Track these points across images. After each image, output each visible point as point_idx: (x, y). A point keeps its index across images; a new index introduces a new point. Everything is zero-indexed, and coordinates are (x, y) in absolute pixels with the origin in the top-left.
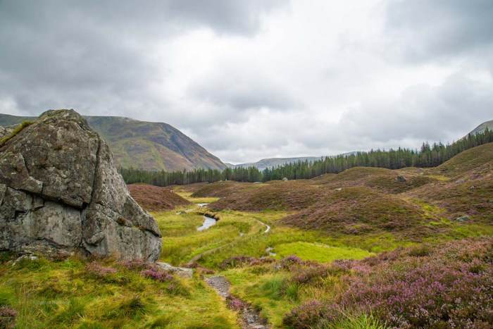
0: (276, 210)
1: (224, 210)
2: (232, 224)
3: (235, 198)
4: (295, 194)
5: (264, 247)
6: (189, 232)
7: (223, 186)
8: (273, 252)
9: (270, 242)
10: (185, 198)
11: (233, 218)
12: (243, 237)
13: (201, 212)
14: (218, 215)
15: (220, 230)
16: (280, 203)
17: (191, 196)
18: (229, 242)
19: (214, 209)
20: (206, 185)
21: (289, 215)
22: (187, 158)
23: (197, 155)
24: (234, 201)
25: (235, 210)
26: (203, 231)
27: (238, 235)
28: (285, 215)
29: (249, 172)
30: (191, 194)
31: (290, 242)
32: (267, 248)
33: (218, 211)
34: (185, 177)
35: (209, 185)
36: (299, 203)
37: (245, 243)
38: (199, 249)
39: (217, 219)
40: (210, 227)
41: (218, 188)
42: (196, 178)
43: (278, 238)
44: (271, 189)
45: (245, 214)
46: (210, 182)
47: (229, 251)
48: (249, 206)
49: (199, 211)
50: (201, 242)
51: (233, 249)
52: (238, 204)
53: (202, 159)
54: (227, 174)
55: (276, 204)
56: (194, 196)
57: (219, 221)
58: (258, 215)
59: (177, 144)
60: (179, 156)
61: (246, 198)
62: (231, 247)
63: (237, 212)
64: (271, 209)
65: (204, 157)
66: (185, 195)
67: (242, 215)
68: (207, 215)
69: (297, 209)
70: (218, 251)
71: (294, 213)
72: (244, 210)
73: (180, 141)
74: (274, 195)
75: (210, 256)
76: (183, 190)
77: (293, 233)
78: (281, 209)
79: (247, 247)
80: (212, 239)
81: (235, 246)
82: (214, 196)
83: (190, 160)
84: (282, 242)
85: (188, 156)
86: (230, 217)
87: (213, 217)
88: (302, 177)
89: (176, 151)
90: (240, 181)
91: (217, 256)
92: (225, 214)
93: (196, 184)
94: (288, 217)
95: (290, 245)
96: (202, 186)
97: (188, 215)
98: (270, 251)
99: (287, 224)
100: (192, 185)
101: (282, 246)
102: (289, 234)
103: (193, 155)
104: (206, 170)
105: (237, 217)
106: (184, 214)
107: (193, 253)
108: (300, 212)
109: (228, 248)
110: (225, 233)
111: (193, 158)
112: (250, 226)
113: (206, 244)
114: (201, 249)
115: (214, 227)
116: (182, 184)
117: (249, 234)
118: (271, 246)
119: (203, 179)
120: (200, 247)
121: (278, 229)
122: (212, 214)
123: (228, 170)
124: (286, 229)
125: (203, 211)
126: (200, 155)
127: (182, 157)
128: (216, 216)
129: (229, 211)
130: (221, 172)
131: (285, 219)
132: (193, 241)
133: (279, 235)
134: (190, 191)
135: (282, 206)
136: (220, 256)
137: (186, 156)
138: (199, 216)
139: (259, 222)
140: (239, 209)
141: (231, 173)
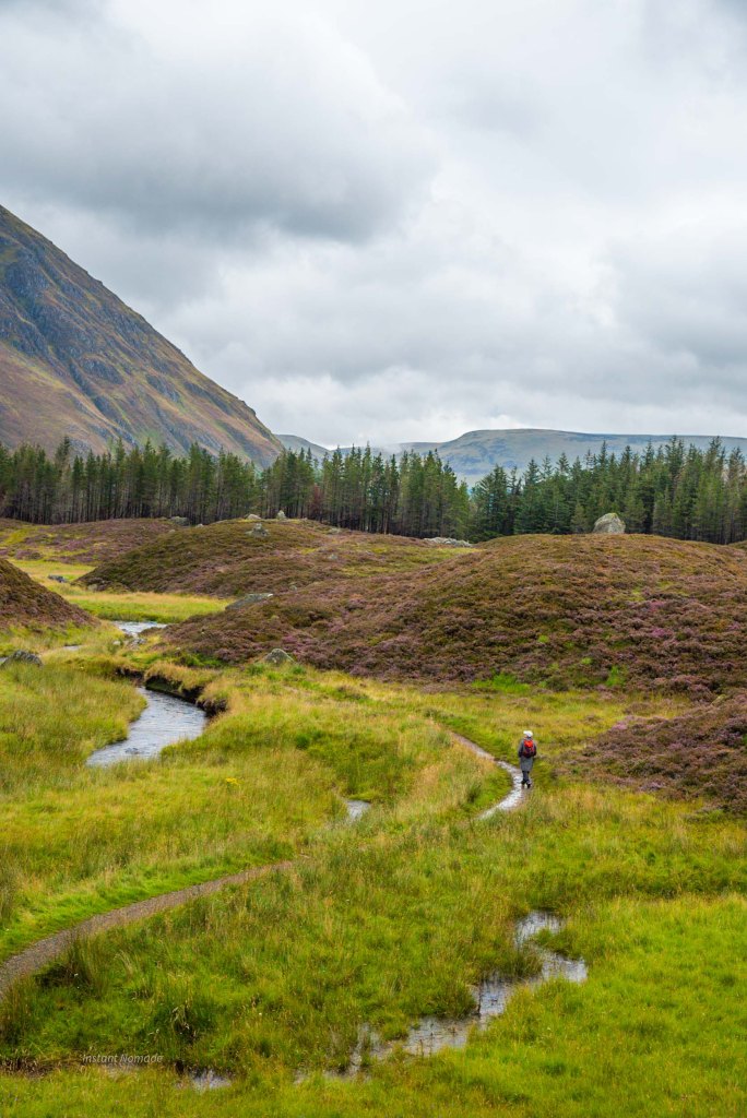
0: (559, 686)
1: (260, 662)
2: (302, 744)
3: (323, 603)
4: (672, 606)
5: (502, 911)
6: (32, 774)
7: (261, 542)
8: (565, 950)
9: (541, 880)
10: (50, 585)
11: (306, 708)
12: (360, 827)
13: (128, 663)
14: (222, 684)
15: (229, 772)
16: (582, 646)
17: (87, 581)
18: (273, 852)
19: (203, 653)
20: (169, 529)
21: (637, 718)
22: (87, 390)
23: (138, 381)
24: (316, 619)
25: (321, 666)
26: (120, 773)
27: (334, 811)
28: (613, 716)
29: (404, 481)
30: (88, 569)
31: (666, 891)
32: (519, 916)
33: (224, 662)
34: (65, 481)
35: (189, 530)
36: (695, 654)
37: (379, 868)
38: (70, 892)
39: (212, 711)
40: (168, 754)
41: (234, 547)
42: (125, 492)
43: (587, 853)
44: (533, 566)
45: (376, 692)
46: (193, 521)
47: (271, 917)
48: (405, 652)
49: (116, 659)
50: (98, 841)
51: (299, 907)
52: (343, 634)
53: (164, 402)
54: (288, 483)
55: (556, 651)
56: (101, 580)
57: (223, 721)
58: (452, 703)
59: (34, 312)
60: (42, 376)
61: (387, 608)
62: (286, 892)
63: (333, 680)
64: (531, 679)
65: (173, 395)
66: (52, 571)
67: (357, 698)
68: (159, 685)
69: (679, 689)
70: (197, 918)
71: (668, 711)
72: (373, 670)
73: (50, 296)
74: (548, 598)
75: (138, 945)
76: (48, 552)
77: (680, 832)
78: (590, 681)
79: (393, 902)
80: (171, 825)
81: (309, 882)
82: (209, 589)
83: (98, 403)
84: (616, 886)
85: (88, 379)
86: (286, 701)
87: (190, 697)
88: (683, 530)
89: (29, 347)
90: (351, 523)
91: (186, 950)
92: (261, 681)
93: (121, 525)
94: (638, 730)
95: (675, 909)
96: (151, 534)
97: (48, 673)
98: (543, 940)
99: (637, 772)
100: (99, 525)
101: (623, 910)
102: (655, 837)
103: (117, 381)
104: (179, 454)
105: (333, 703)
106: (25, 669)
107: (29, 918)
108: (713, 709)
109: (269, 899)
110: (256, 795)
111: (116, 395)
112: (410, 763)
113: (123, 860)
114: (88, 889)
115: (189, 751)
116: (43, 518)
117: (404, 811)
118: (547, 909)
119: (161, 499)
120: (86, 874)
121: (585, 795)
122: (188, 677)
123: (293, 468)
124: (636, 803)
125: (136, 657)
126: (152, 381)
127: (58, 384)
128: (211, 693)
129: (285, 670)
130: (258, 472)
131: (620, 742)
132: (49, 829)
133: (595, 837)
134: (85, 559)
135: (596, 664)
136: (205, 952)
137: (78, 380)
138: (112, 686)
139: (461, 745)
140: (345, 661)
141: (307, 479)
